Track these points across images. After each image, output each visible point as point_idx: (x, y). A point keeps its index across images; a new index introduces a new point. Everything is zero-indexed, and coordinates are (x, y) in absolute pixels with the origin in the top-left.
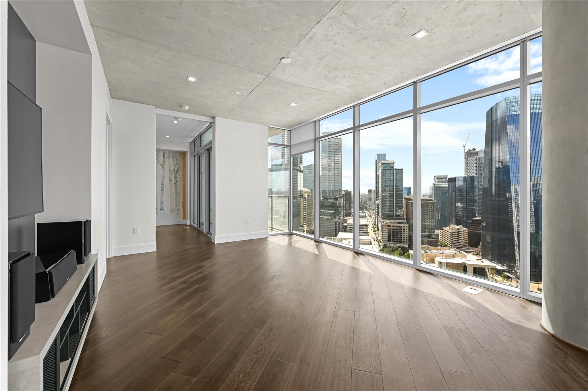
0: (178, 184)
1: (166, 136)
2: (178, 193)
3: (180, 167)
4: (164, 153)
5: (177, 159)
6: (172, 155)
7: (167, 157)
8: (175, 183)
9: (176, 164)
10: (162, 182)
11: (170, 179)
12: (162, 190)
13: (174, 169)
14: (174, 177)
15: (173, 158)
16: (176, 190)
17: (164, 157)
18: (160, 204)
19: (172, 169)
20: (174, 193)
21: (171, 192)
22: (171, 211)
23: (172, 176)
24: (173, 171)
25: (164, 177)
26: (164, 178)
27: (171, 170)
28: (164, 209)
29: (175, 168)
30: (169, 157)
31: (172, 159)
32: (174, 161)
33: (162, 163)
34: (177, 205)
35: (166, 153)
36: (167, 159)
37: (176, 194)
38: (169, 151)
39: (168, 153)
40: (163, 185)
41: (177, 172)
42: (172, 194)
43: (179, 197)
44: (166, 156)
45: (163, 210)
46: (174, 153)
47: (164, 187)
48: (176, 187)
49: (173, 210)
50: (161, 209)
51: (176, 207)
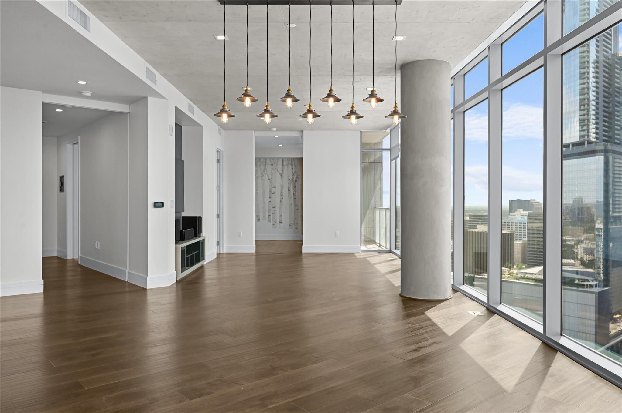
0: (297, 194)
1: (279, 145)
2: (297, 205)
3: (299, 175)
4: (283, 161)
5: (296, 166)
6: (290, 162)
7: (286, 165)
8: (294, 194)
9: (295, 172)
10: (281, 192)
11: (288, 189)
12: (281, 201)
13: (293, 178)
14: (293, 186)
15: (292, 166)
16: (295, 202)
17: (283, 165)
18: (279, 217)
19: (291, 178)
20: (293, 204)
21: (290, 204)
22: (290, 225)
23: (290, 186)
24: (292, 180)
25: (283, 187)
26: (283, 189)
27: (289, 179)
28: (283, 222)
29: (293, 176)
30: (287, 165)
31: (290, 167)
32: (292, 169)
33: (281, 172)
34: (295, 219)
35: (285, 161)
36: (286, 167)
37: (295, 206)
38: (288, 159)
39: (286, 160)
40: (282, 196)
41: (296, 181)
42: (290, 206)
43: (298, 209)
44: (285, 163)
45: (282, 224)
46: (293, 160)
47: (282, 198)
48: (295, 198)
49: (292, 223)
50: (280, 222)
51: (294, 220)
